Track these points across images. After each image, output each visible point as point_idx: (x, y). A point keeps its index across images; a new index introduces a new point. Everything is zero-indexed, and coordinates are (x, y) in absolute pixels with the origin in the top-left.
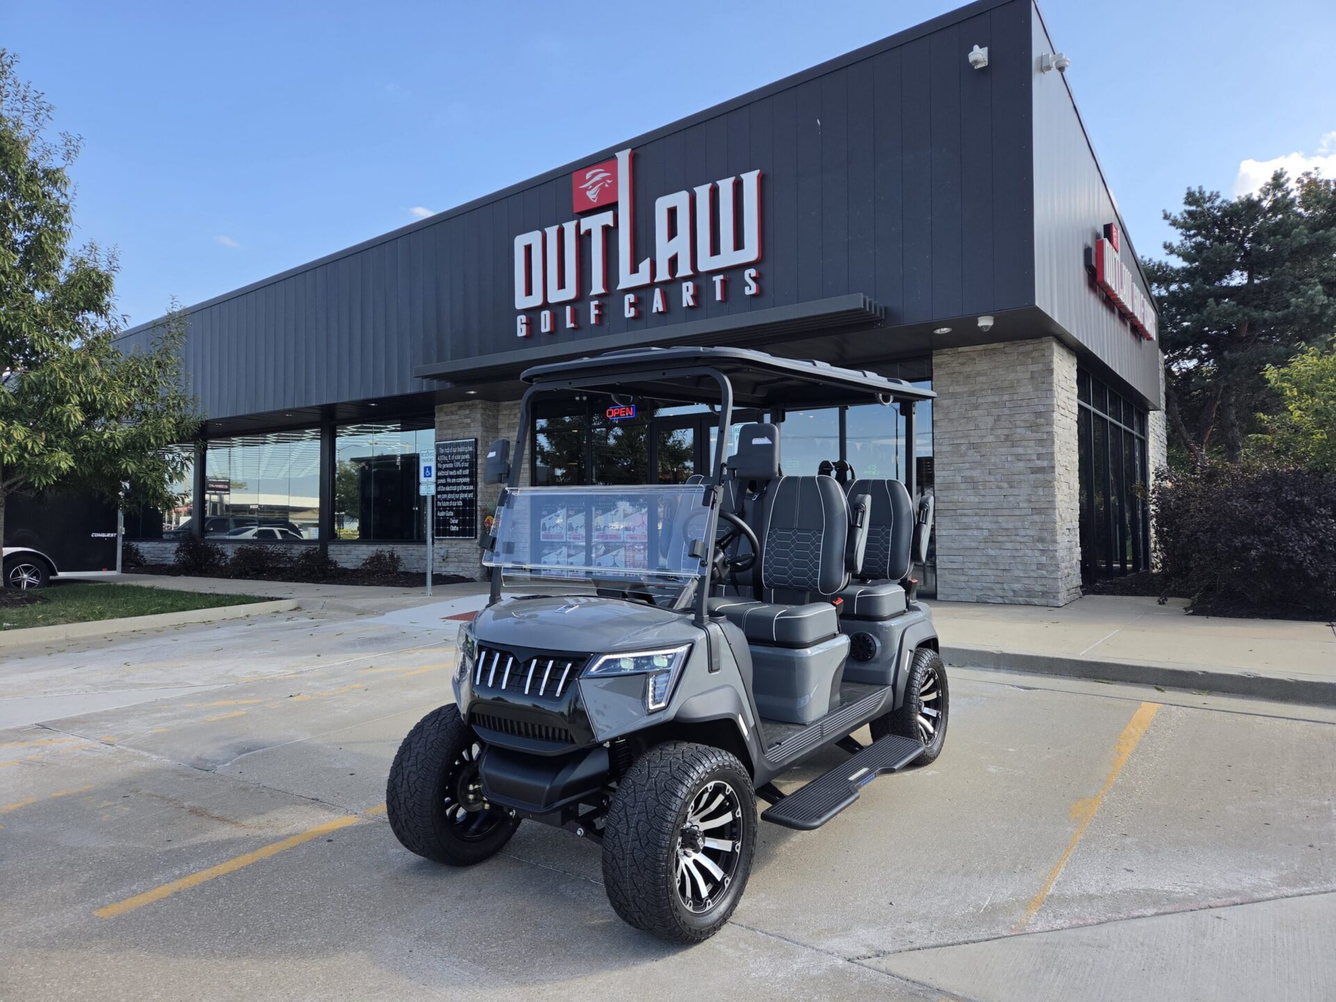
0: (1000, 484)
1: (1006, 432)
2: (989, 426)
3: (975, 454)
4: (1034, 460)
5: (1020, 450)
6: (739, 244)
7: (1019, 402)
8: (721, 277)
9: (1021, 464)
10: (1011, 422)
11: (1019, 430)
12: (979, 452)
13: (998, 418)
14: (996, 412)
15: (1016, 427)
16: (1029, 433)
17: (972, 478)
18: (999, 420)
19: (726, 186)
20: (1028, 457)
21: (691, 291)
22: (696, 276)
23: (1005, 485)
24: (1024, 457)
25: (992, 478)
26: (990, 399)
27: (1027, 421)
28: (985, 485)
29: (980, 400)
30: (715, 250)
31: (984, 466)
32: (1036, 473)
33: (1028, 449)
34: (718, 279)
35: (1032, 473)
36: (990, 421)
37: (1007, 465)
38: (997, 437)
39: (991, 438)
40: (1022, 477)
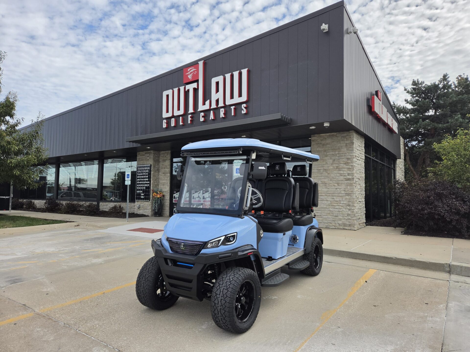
0: (334, 184)
1: (337, 165)
2: (331, 163)
3: (326, 173)
4: (347, 176)
5: (342, 172)
6: (240, 95)
7: (342, 154)
8: (234, 107)
9: (342, 177)
10: (338, 161)
11: (341, 165)
12: (327, 172)
13: (334, 160)
14: (333, 158)
15: (340, 164)
16: (345, 166)
17: (324, 182)
18: (334, 161)
19: (236, 74)
20: (344, 175)
21: (223, 112)
22: (225, 107)
23: (336, 185)
24: (343, 175)
25: (331, 182)
26: (331, 153)
27: (344, 161)
28: (329, 185)
29: (328, 154)
30: (232, 97)
31: (329, 177)
32: (347, 180)
33: (345, 172)
34: (233, 108)
35: (346, 181)
36: (331, 161)
37: (337, 177)
38: (334, 167)
39: (332, 168)
40: (342, 182)
